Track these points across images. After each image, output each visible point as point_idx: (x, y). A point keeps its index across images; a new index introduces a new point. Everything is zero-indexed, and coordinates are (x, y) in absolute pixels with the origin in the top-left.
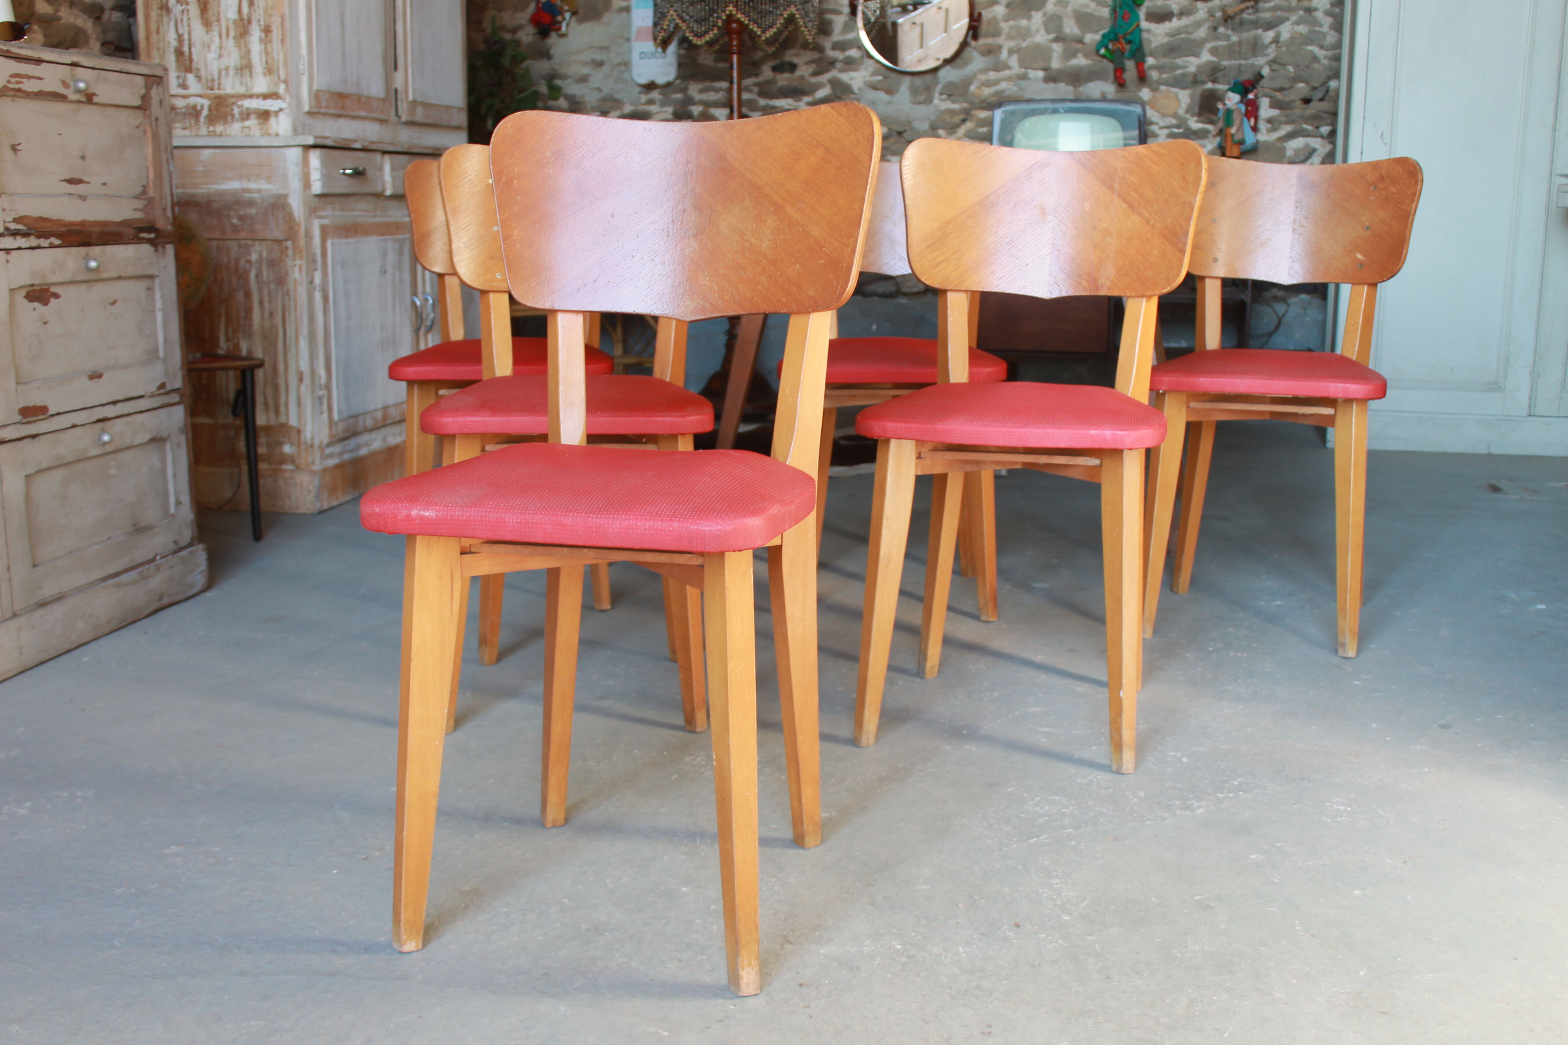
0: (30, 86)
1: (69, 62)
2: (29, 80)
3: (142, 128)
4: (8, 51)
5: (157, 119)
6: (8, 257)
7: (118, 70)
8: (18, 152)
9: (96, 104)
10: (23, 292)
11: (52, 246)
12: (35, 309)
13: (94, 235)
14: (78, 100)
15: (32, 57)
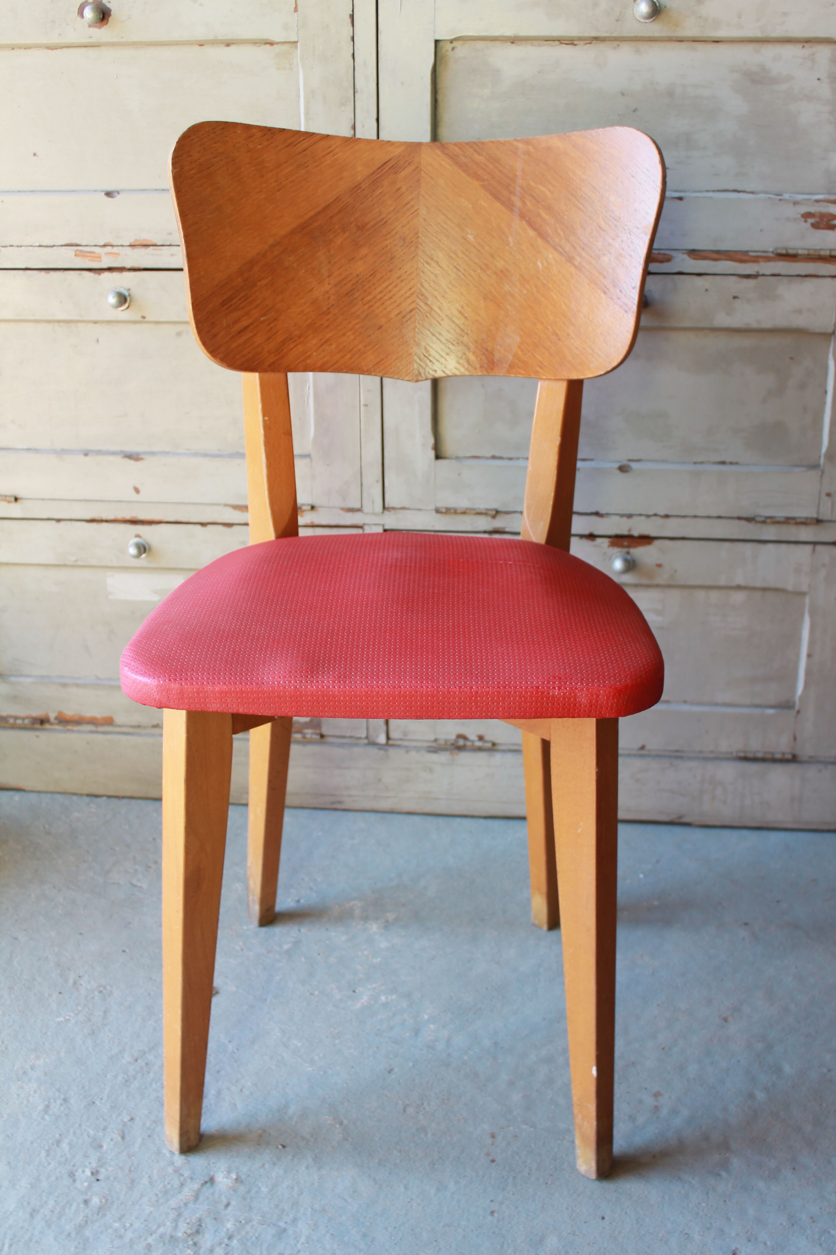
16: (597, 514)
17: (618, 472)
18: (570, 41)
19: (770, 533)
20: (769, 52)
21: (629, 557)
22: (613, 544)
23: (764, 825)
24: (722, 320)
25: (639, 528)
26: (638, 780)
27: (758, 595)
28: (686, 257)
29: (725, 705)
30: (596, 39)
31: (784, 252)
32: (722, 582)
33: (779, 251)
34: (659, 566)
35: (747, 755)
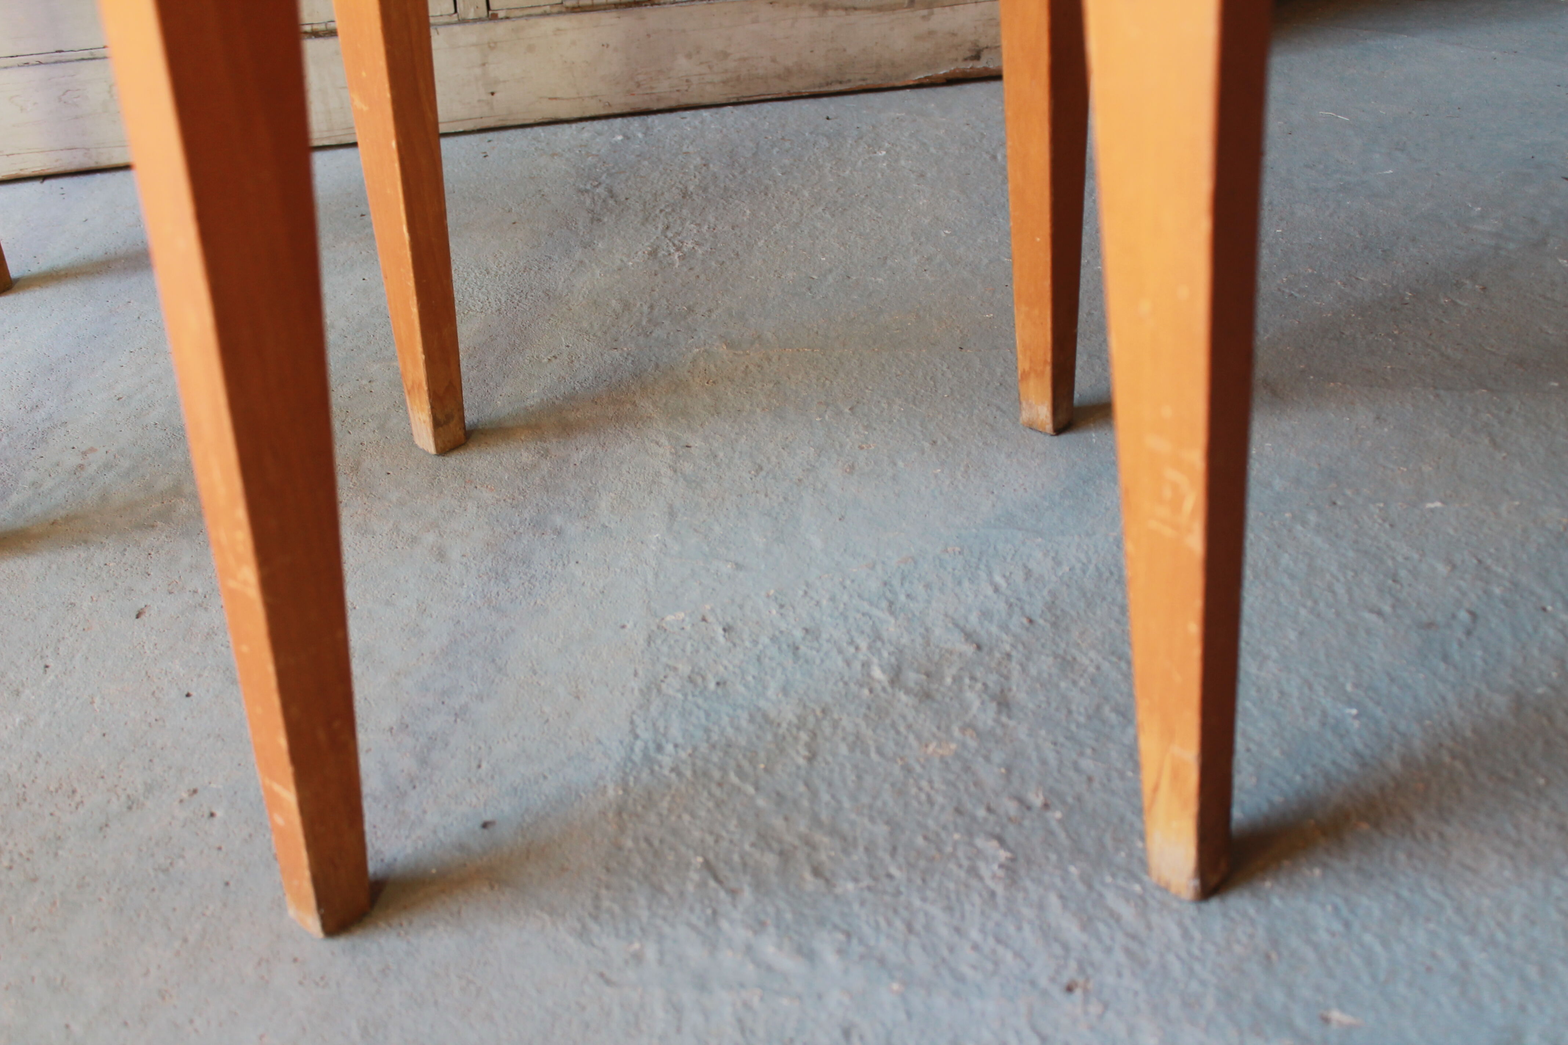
35: (315, 27)
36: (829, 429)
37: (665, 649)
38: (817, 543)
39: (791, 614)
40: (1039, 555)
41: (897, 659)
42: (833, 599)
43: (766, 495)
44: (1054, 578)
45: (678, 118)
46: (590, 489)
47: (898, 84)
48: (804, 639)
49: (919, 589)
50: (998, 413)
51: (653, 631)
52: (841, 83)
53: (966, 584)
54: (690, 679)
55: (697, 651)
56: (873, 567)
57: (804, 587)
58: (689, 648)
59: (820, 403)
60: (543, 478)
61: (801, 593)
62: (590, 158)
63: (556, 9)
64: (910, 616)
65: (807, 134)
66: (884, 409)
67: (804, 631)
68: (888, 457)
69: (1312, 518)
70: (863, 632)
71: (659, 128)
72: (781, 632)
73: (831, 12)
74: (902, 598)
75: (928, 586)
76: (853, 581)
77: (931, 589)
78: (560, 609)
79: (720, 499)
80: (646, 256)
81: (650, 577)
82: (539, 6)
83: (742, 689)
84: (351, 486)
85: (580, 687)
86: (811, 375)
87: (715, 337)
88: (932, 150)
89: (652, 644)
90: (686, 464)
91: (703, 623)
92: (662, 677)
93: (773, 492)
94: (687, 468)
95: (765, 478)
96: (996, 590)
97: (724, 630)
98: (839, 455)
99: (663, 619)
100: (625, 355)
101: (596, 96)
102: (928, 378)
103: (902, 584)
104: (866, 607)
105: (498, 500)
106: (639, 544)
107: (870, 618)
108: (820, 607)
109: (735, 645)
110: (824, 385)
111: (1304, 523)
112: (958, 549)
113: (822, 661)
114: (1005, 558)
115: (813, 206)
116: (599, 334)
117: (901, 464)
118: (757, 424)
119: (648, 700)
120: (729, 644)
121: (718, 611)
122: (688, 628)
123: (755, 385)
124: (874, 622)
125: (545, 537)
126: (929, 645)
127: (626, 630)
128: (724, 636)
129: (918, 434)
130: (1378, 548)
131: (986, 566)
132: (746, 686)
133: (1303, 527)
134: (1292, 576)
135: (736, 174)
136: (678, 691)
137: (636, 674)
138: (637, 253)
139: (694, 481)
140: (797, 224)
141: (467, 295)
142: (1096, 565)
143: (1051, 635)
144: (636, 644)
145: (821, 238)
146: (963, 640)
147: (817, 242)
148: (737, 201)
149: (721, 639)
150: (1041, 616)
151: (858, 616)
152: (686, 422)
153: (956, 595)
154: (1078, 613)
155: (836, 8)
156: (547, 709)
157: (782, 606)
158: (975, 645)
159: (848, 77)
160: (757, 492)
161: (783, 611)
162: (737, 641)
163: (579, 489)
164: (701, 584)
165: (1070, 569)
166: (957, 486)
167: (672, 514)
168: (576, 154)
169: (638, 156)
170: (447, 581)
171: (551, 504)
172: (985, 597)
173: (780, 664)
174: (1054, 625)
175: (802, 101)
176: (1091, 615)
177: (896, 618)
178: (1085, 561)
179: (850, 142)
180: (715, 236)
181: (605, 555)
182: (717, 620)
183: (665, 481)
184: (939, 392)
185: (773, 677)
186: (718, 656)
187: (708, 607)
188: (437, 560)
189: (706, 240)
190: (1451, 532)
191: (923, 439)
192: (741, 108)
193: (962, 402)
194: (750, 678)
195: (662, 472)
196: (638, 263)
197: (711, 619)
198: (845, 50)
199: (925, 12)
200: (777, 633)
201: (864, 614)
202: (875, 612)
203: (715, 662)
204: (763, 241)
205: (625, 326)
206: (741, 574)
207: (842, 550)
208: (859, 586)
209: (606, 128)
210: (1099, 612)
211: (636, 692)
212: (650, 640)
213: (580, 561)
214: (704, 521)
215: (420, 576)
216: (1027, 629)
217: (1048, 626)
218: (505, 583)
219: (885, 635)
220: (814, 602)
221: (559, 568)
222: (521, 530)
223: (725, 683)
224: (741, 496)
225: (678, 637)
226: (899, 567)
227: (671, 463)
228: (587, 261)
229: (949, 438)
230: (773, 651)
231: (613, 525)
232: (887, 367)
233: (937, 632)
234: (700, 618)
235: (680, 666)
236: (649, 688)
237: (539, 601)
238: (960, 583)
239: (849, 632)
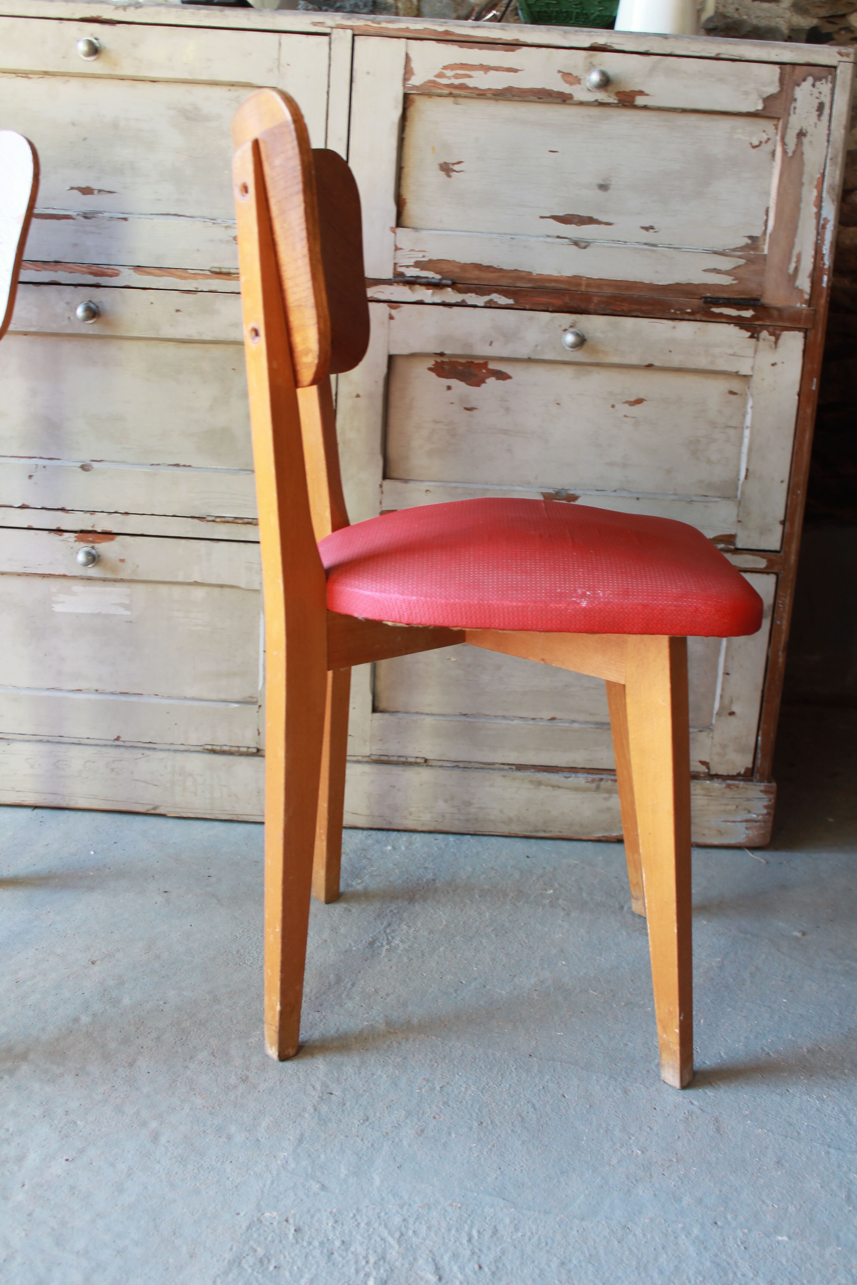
0: (480, 81)
1: (587, 45)
2: (486, 73)
3: (768, 148)
4: (447, 32)
5: (801, 134)
6: (394, 312)
7: (713, 55)
8: (454, 174)
9: (645, 108)
10: (431, 363)
11: (490, 305)
12: (449, 388)
13: (595, 300)
14: (596, 101)
15: (500, 39)
16: (63, 510)
17: (80, 470)
18: (25, 74)
19: (221, 531)
20: (200, 92)
21: (93, 552)
22: (79, 540)
23: (235, 818)
24: (168, 332)
25: (103, 524)
26: (113, 770)
27: (217, 591)
28: (131, 271)
29: (193, 699)
30: (46, 73)
31: (218, 270)
32: (180, 579)
33: (213, 270)
34: (122, 561)
35: (215, 747)
36: (421, 1099)
37: (255, 1236)
38: (377, 1181)
39: (339, 1228)
40: (507, 1221)
41: (387, 1276)
42: (368, 1224)
43: (362, 1140)
44: (509, 1240)
45: (432, 839)
46: (260, 1111)
47: (584, 837)
48: (339, 1248)
49: (424, 1229)
50: (531, 1109)
51: (254, 1221)
52: (545, 831)
53: (453, 1232)
54: (261, 1261)
55: (273, 1241)
56: (402, 1207)
57: (355, 1211)
58: (269, 1238)
59: (424, 1079)
60: (236, 1097)
61: (351, 1215)
62: (364, 861)
63: (365, 759)
64: (409, 1246)
65: (509, 867)
66: (461, 1091)
67: (341, 1242)
68: (448, 1128)
69: (696, 1231)
70: (375, 1252)
71: (417, 845)
72: (328, 1240)
73: (543, 787)
74: (410, 1233)
75: (429, 1228)
76: (386, 1214)
77: (430, 1231)
78: (207, 1193)
79: (333, 1136)
80: (367, 944)
81: (268, 1182)
82: (355, 756)
83: (287, 1274)
84: (124, 1077)
85: (196, 1250)
86: (428, 1057)
87: (382, 1016)
88: (584, 895)
89: (249, 1231)
90: (324, 1106)
91: (285, 1223)
92: (245, 1255)
93: (367, 1138)
94: (324, 1108)
95: (367, 1126)
96: (470, 1240)
97: (295, 1230)
98: (419, 1120)
99: (263, 1214)
100: (322, 1018)
101: (382, 816)
102: (500, 1074)
103: (414, 1223)
104: (385, 1234)
105: (204, 1107)
106: (272, 1157)
107: (385, 1243)
108: (358, 1228)
109: (297, 1242)
110: (433, 1065)
111: (688, 1234)
112: (459, 1205)
113: (343, 1266)
114: (485, 1218)
115: (487, 926)
116: (313, 998)
117: (453, 1135)
118: (379, 1086)
119: (230, 1269)
120: (294, 1241)
121: (298, 1216)
122: (275, 1224)
123: (391, 1057)
124: (385, 1246)
125: (220, 1139)
126: (411, 1270)
127: (239, 1217)
128: (293, 1235)
129: (474, 1115)
130: (728, 1264)
131: (471, 1221)
132: (291, 1273)
133: (686, 1237)
134: (661, 1272)
135: (450, 891)
136: (250, 1266)
137: (231, 1249)
138: (361, 941)
139: (324, 1120)
140: (471, 938)
141: (247, 950)
142: (539, 1236)
143: (488, 1280)
144: (240, 1228)
145: (481, 952)
146: (433, 1271)
147: (477, 954)
148: (441, 913)
149: (291, 1237)
150: (488, 1266)
151: (378, 1239)
152: (337, 1076)
153: (443, 1238)
154: (512, 1269)
155: (547, 785)
156: (171, 1261)
157: (336, 1222)
158: (437, 1277)
159: (551, 829)
160: (358, 1136)
161: (335, 1225)
162: (300, 1240)
163: (254, 1110)
164: (296, 1194)
165: (522, 1236)
166: (480, 1159)
167: (300, 1141)
168: (357, 855)
169: (395, 864)
170: (151, 1157)
171: (233, 1117)
172: (461, 1243)
173: (317, 1263)
174: (493, 1273)
175: (517, 840)
176: (519, 1272)
177: (400, 1246)
178: (534, 1231)
179: (534, 878)
180: (415, 938)
181: (249, 1161)
182: (294, 1222)
183: (307, 1115)
184: (502, 1086)
185: (309, 1270)
186: (284, 1247)
187: (293, 1212)
188: (152, 1141)
189: (408, 939)
190: (784, 1261)
191: (475, 1120)
192: (476, 837)
193: (512, 1097)
194: (295, 1268)
195: (308, 1108)
196: (359, 949)
197: (291, 1221)
198: (549, 812)
199: (606, 795)
200: (325, 1240)
201: (382, 1239)
202: (390, 1239)
203: (281, 1251)
204: (443, 948)
205: (331, 996)
206: (322, 1193)
207: (389, 1190)
208: (388, 1218)
209: (384, 838)
210: (525, 1271)
211: (226, 1262)
212: (249, 1227)
213: (233, 1162)
214: (317, 1150)
215: (137, 1150)
216: (475, 1273)
217: (490, 1273)
218: (184, 1166)
219: (388, 1256)
220: (356, 1223)
221: (219, 1163)
222: (208, 1131)
223: (279, 1268)
224: (347, 1136)
225: (266, 1229)
226: (418, 1210)
227: (316, 1104)
228: (329, 941)
229: (492, 1122)
230: (317, 1252)
231: (263, 1140)
232: (477, 1060)
233: (421, 1262)
234: (285, 1218)
235: (259, 1249)
236: (234, 1261)
237: (198, 1184)
238: (450, 1230)
239: (368, 1249)
